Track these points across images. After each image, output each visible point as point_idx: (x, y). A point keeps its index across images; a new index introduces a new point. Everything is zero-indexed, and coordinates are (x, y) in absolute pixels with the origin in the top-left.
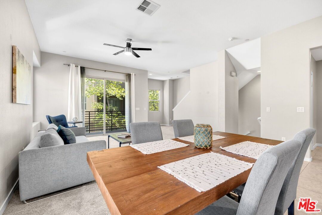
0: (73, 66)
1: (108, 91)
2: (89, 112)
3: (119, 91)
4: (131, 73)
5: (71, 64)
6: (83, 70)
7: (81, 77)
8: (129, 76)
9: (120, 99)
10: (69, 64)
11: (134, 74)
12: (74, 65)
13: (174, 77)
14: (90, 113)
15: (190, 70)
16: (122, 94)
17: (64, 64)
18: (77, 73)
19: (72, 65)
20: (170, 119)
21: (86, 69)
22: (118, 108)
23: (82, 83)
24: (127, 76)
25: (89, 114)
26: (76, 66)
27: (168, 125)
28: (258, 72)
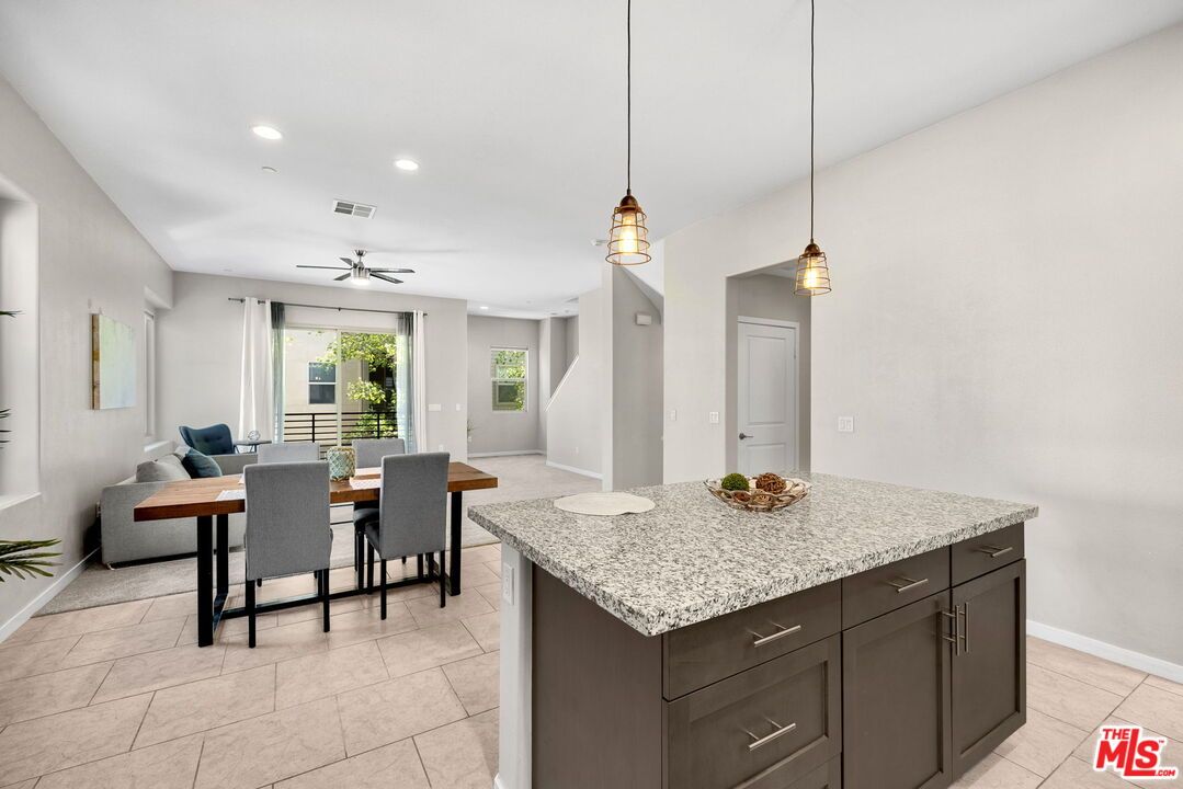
2: (313, 415)
4: (414, 311)
5: (247, 298)
6: (278, 311)
7: (274, 328)
8: (407, 319)
10: (242, 298)
11: (420, 313)
12: (255, 300)
14: (316, 417)
17: (229, 298)
18: (264, 319)
19: (250, 300)
21: (285, 307)
24: (401, 318)
25: (313, 421)
26: (259, 302)
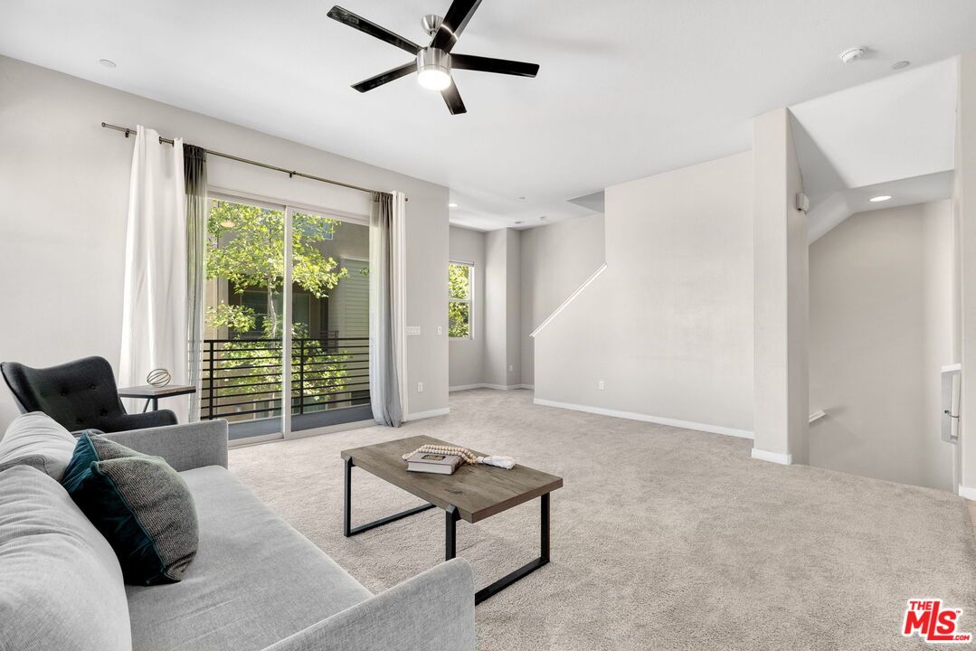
0: (147, 138)
1: (275, 266)
3: (316, 268)
4: (394, 193)
5: (139, 129)
6: (194, 160)
7: (187, 192)
8: (383, 202)
9: (318, 294)
10: (128, 126)
11: (402, 196)
12: (154, 136)
13: (528, 220)
14: (214, 346)
15: (603, 192)
16: (325, 278)
17: (104, 125)
18: (168, 173)
19: (145, 133)
20: (511, 367)
21: (208, 157)
22: (305, 328)
23: (192, 220)
24: (377, 200)
26: (161, 140)
27: (505, 387)
28: (872, 200)
